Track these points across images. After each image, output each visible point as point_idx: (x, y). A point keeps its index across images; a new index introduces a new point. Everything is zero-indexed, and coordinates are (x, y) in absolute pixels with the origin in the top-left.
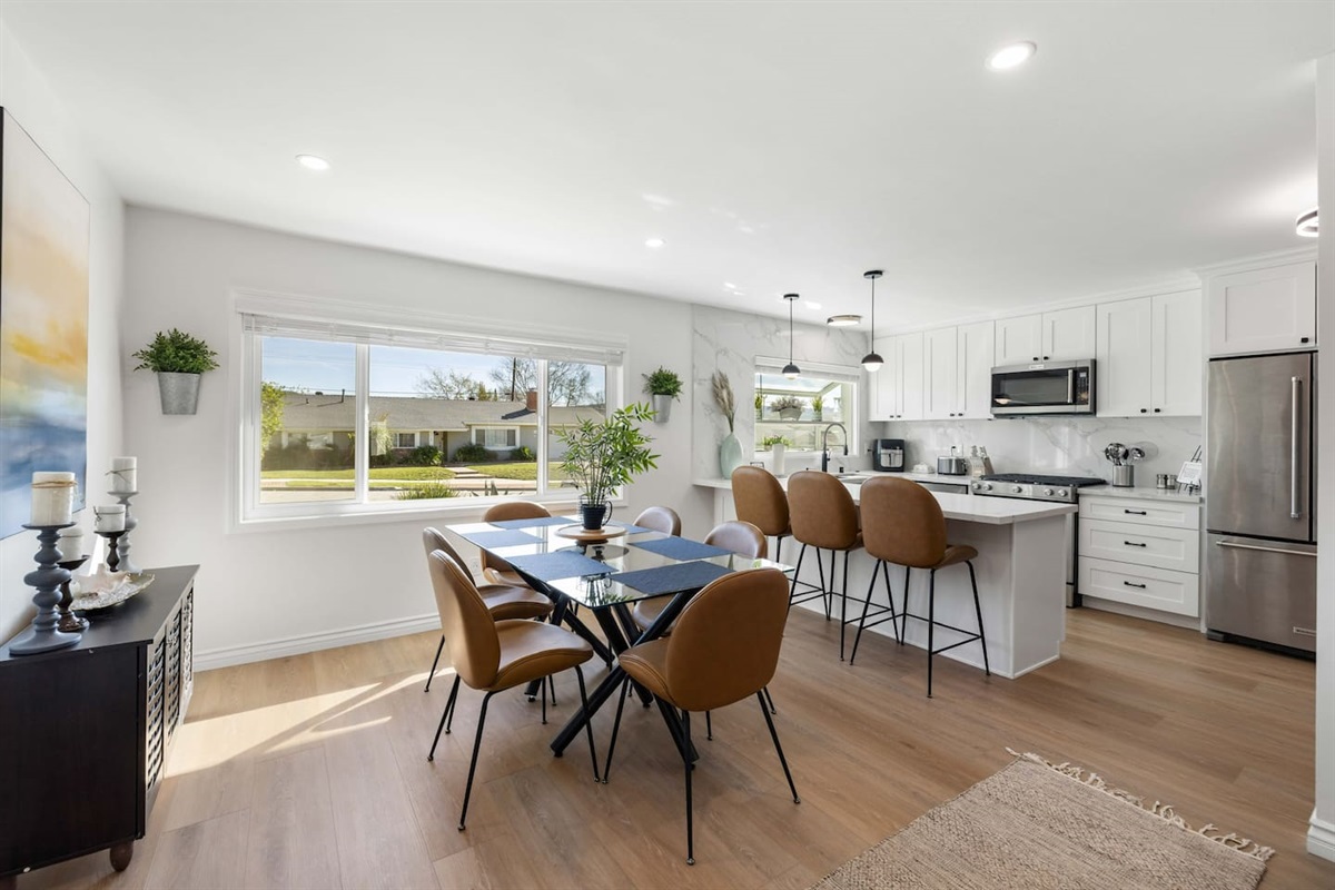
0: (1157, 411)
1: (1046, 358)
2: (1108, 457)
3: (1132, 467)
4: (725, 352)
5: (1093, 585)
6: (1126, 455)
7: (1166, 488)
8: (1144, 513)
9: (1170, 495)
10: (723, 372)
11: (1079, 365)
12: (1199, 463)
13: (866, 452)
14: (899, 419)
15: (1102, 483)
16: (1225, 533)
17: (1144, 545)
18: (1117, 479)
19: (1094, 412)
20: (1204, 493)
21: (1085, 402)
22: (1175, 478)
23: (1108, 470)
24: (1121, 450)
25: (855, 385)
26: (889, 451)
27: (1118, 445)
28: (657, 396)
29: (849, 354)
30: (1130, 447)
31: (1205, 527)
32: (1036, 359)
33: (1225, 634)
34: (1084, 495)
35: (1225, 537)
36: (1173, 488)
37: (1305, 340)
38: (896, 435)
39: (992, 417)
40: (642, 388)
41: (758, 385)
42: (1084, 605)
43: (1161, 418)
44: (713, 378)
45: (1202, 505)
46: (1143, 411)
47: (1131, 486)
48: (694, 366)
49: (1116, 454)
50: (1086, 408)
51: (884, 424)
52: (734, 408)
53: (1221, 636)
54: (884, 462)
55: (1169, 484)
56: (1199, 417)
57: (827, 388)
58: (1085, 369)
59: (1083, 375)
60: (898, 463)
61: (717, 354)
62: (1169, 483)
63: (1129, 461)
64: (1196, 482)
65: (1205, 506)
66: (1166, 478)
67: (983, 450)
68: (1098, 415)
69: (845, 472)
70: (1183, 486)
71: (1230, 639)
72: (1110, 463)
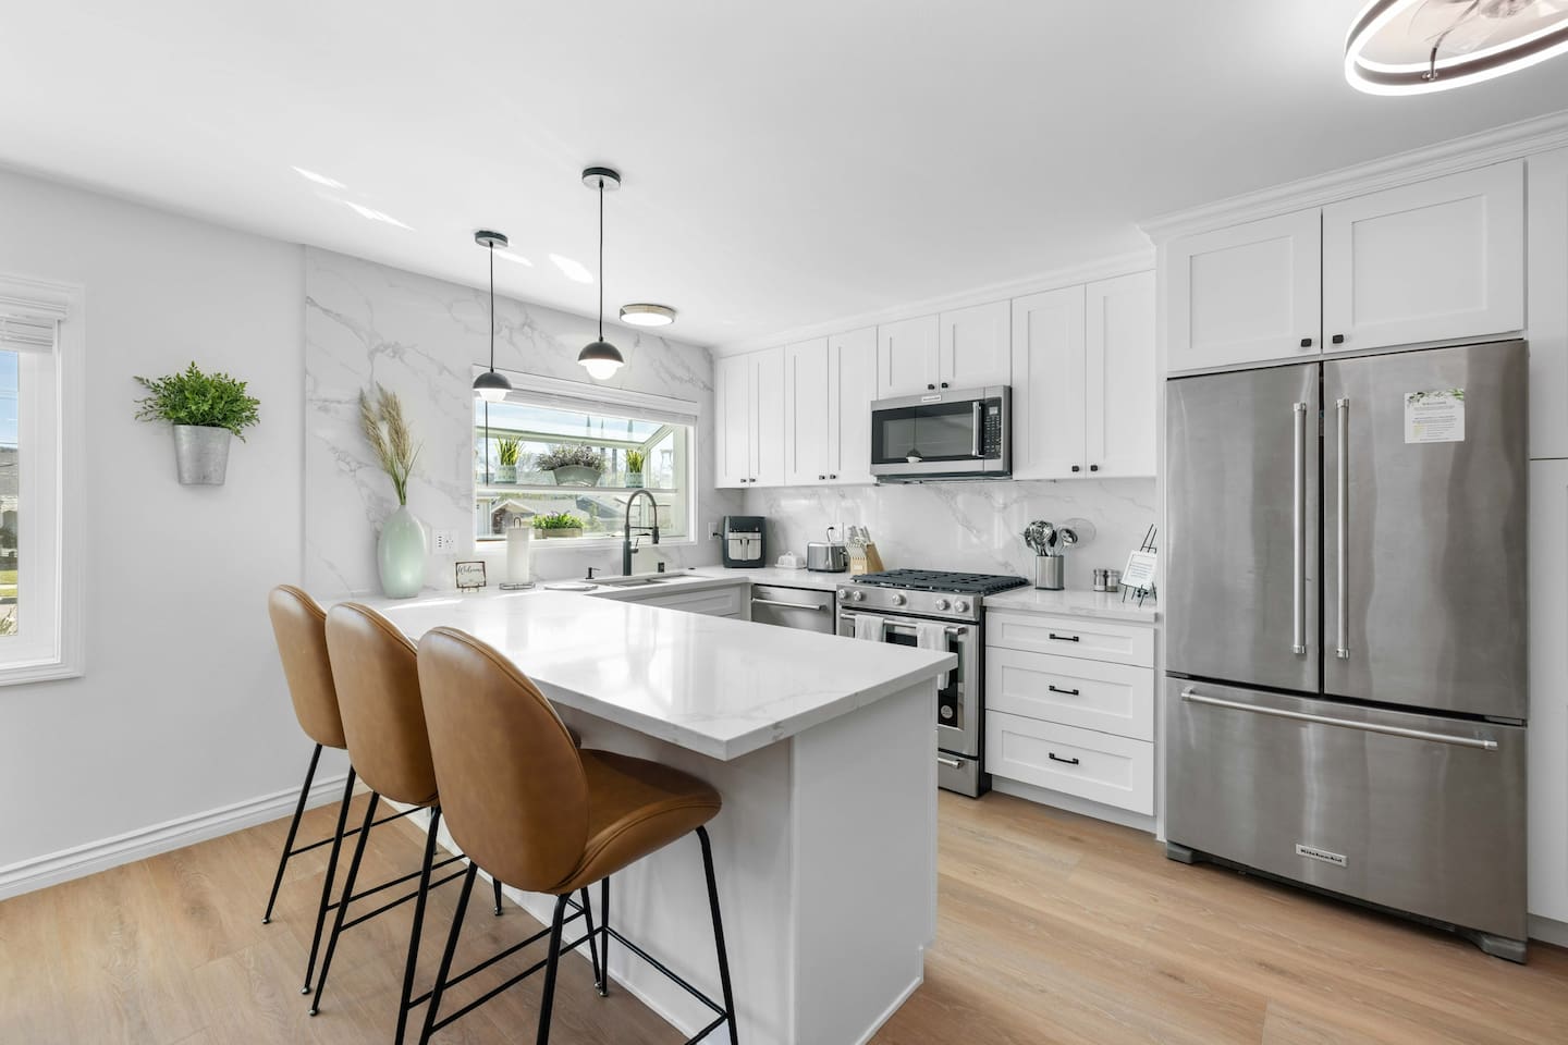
0: (1094, 468)
1: (945, 385)
2: (1029, 544)
3: (1061, 557)
4: (396, 351)
5: (1006, 759)
6: (1053, 540)
7: (1106, 590)
8: (1076, 639)
9: (1111, 604)
10: (389, 390)
11: (989, 395)
12: (1151, 554)
13: (710, 536)
14: (753, 485)
15: (1020, 583)
16: (1193, 678)
17: (1076, 693)
18: (1043, 579)
19: (1009, 471)
20: (1161, 606)
21: (995, 456)
22: (1118, 574)
23: (1028, 563)
24: (1047, 531)
25: (691, 430)
26: (740, 535)
27: (1043, 524)
28: (183, 430)
29: (681, 380)
30: (1058, 526)
31: (1163, 668)
32: (931, 387)
33: (1195, 852)
34: (994, 609)
35: (1192, 685)
36: (1115, 590)
37: (1306, 343)
38: (758, 509)
39: (875, 480)
40: (139, 407)
41: (480, 420)
42: (994, 788)
43: (1100, 481)
44: (362, 400)
45: (1157, 626)
46: (1076, 469)
47: (1061, 588)
48: (305, 372)
49: (1043, 538)
50: (996, 465)
51: (742, 492)
52: (410, 459)
53: (1187, 854)
54: (735, 553)
55: (1109, 584)
56: (1153, 480)
57: (658, 436)
58: (996, 402)
59: (993, 411)
60: (754, 553)
61: (371, 354)
62: (1109, 582)
63: (1057, 549)
64: (1147, 587)
65: (1163, 628)
66: (1106, 576)
67: (865, 532)
68: (1016, 476)
69: (667, 572)
70: (1131, 591)
71: (1201, 860)
72: (1031, 554)
